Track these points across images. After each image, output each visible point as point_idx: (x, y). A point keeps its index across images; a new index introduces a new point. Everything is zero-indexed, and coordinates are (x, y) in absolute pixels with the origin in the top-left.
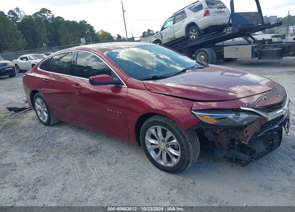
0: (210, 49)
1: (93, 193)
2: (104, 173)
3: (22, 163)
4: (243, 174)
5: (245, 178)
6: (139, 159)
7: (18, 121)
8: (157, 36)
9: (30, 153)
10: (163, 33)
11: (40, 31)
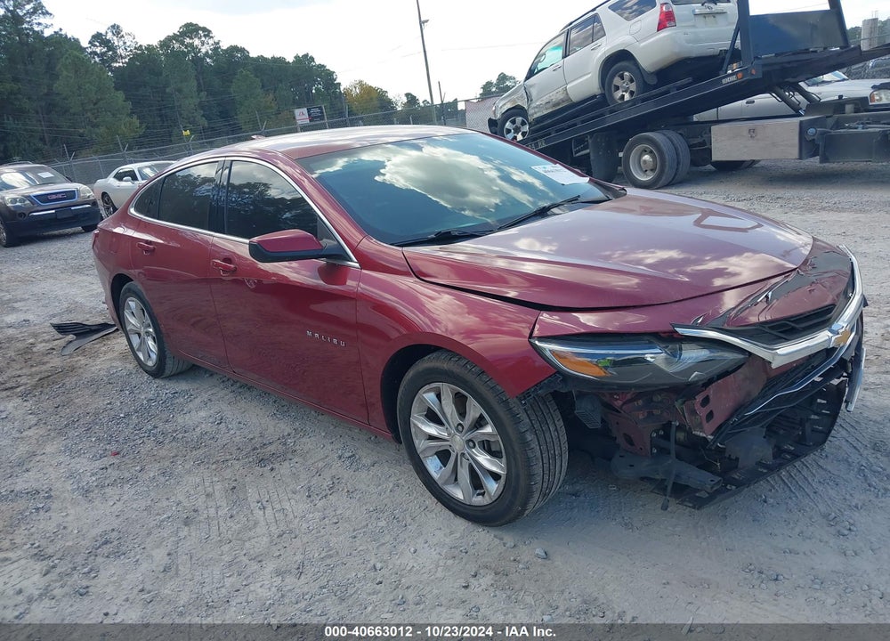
0: (672, 134)
1: (250, 580)
2: (290, 522)
3: (70, 489)
4: (699, 529)
5: (704, 544)
6: (399, 482)
7: (82, 362)
8: (515, 97)
9: (94, 458)
10: (531, 86)
11: (180, 91)
